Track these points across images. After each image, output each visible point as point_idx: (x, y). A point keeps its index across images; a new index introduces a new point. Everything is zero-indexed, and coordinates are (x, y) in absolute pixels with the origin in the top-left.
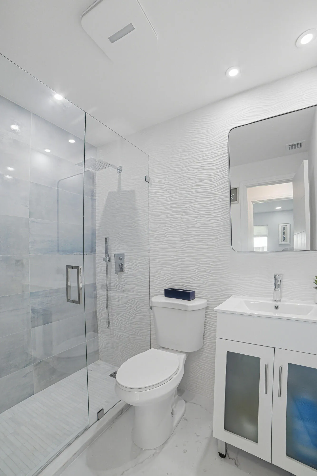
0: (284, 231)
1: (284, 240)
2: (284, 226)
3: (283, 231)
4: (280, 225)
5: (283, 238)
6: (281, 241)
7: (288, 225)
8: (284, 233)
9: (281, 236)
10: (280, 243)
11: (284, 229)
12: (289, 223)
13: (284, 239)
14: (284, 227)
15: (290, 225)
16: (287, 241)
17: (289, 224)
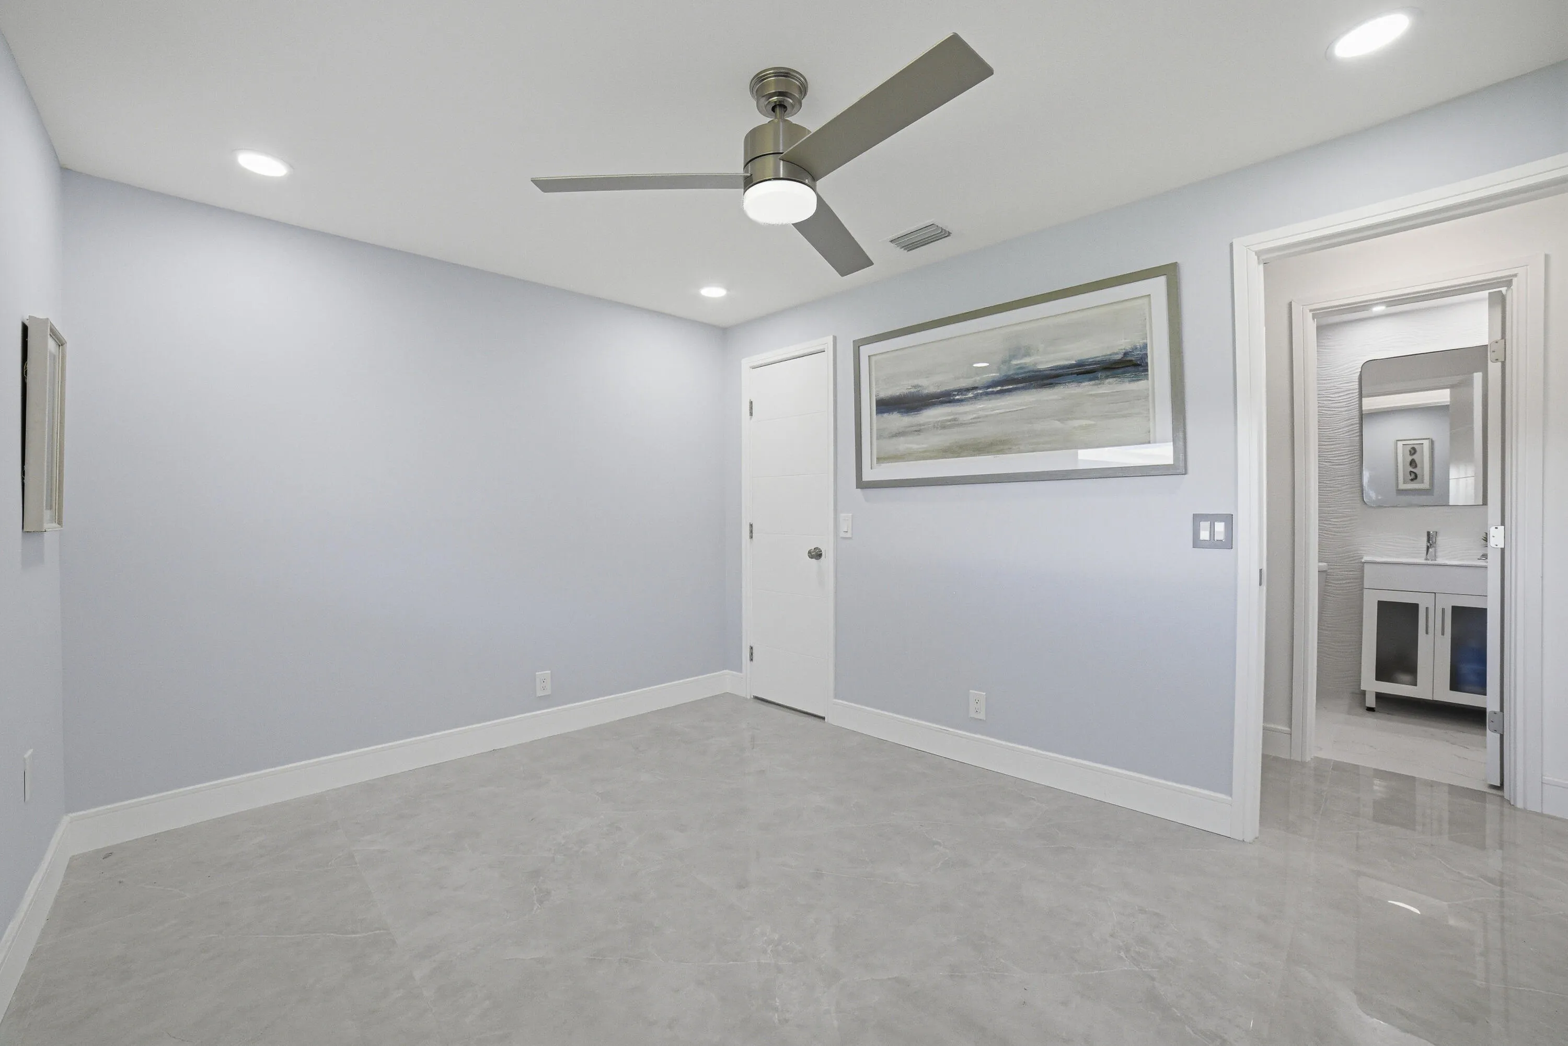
0: (1415, 457)
1: (1412, 480)
2: (1413, 446)
3: (1410, 458)
4: (1400, 444)
5: (1410, 474)
6: (1405, 482)
7: (1426, 444)
8: (1413, 463)
9: (1403, 468)
10: (1402, 486)
11: (1413, 451)
12: (1429, 439)
13: (1415, 477)
14: (1414, 449)
15: (1432, 442)
16: (1423, 483)
17: (1428, 441)
